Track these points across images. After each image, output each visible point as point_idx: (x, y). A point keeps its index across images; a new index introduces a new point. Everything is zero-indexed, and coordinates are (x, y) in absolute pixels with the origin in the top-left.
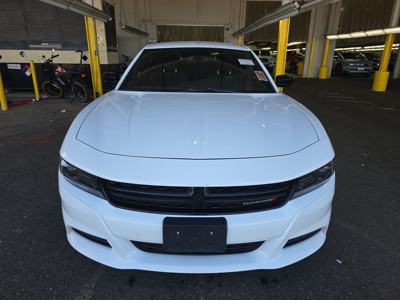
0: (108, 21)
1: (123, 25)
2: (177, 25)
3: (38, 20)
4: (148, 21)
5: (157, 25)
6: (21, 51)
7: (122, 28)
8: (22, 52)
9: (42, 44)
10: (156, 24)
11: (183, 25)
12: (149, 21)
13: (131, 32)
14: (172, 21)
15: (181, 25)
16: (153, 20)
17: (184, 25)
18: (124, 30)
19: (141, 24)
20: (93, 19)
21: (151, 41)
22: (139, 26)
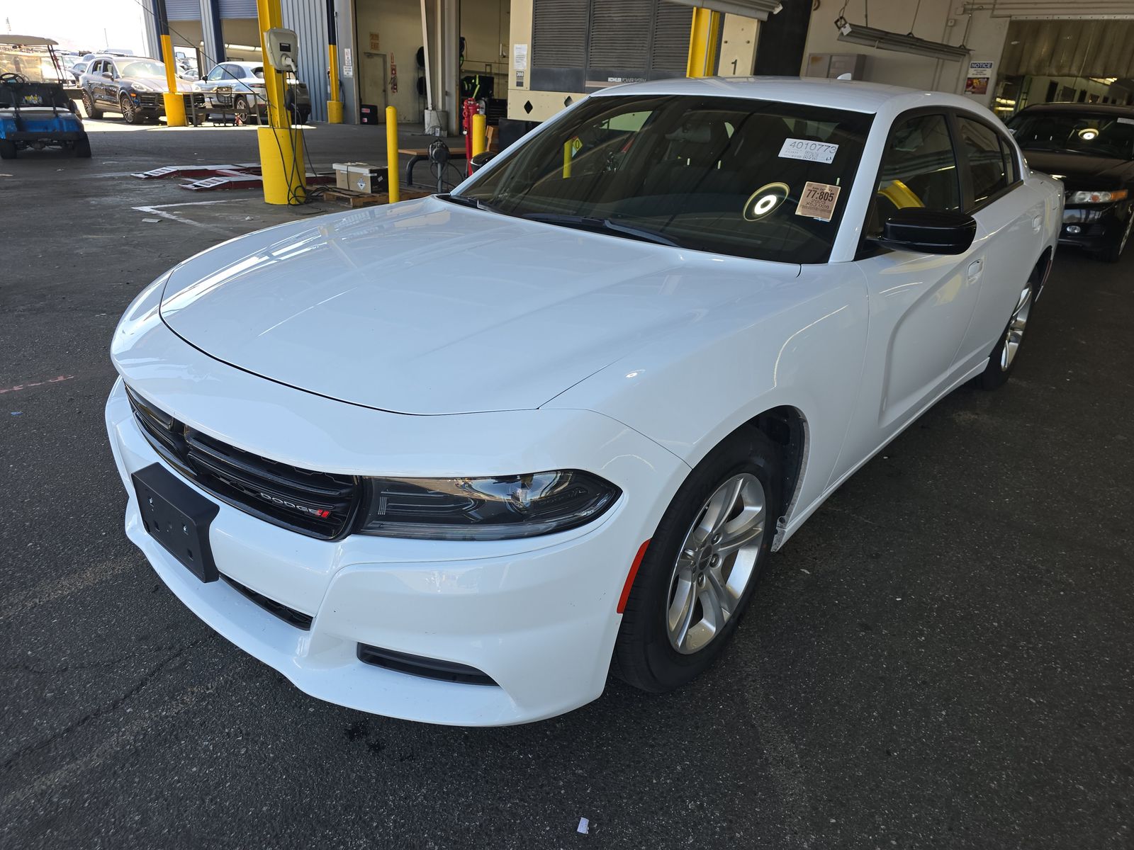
0: (771, 14)
1: (847, 25)
2: (1088, 17)
3: (615, 18)
4: (983, 9)
5: (1013, 18)
6: (567, 95)
7: (842, 33)
8: (569, 98)
9: (610, 79)
10: (1010, 17)
11: (1112, 17)
12: (988, 9)
13: (881, 45)
14: (1071, 5)
15: (1106, 17)
16: (1002, 4)
17: (1118, 17)
18: (849, 39)
19: (957, 17)
20: (712, 11)
21: (975, 72)
22: (949, 24)
